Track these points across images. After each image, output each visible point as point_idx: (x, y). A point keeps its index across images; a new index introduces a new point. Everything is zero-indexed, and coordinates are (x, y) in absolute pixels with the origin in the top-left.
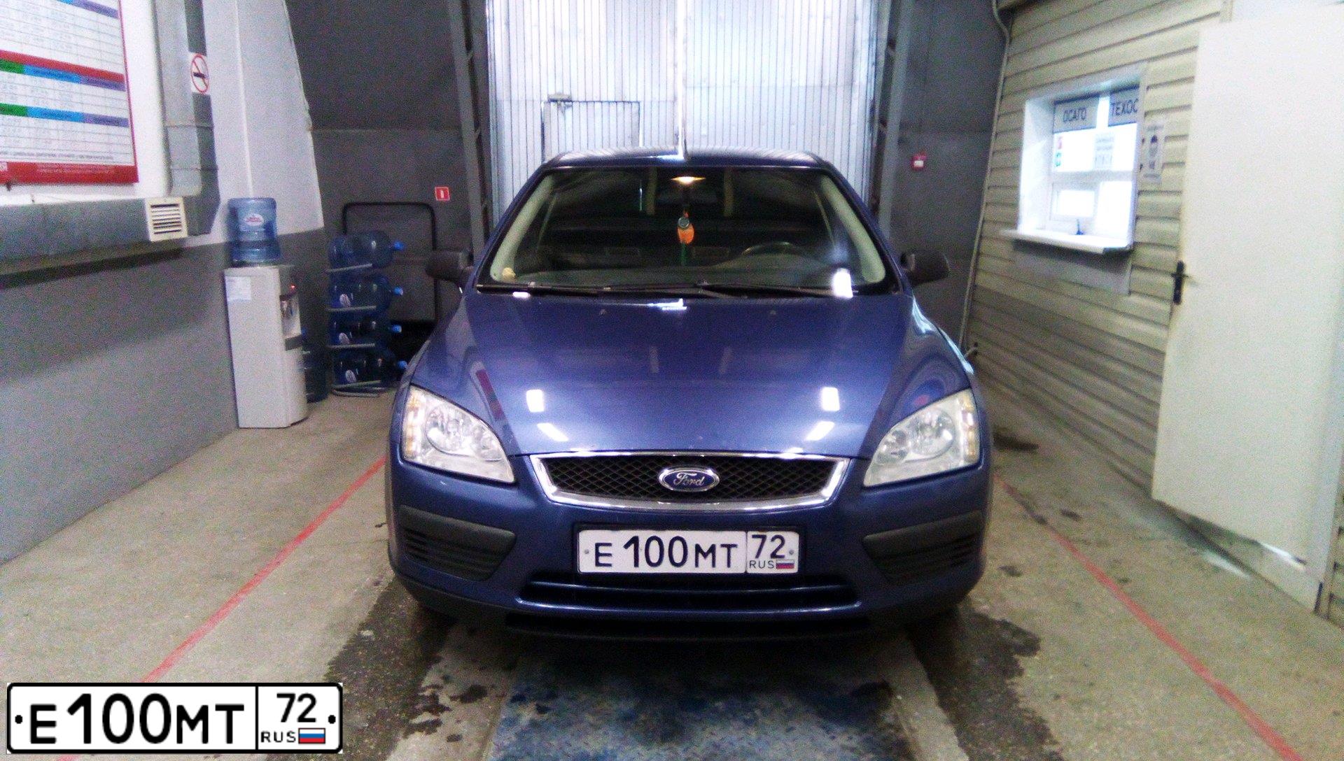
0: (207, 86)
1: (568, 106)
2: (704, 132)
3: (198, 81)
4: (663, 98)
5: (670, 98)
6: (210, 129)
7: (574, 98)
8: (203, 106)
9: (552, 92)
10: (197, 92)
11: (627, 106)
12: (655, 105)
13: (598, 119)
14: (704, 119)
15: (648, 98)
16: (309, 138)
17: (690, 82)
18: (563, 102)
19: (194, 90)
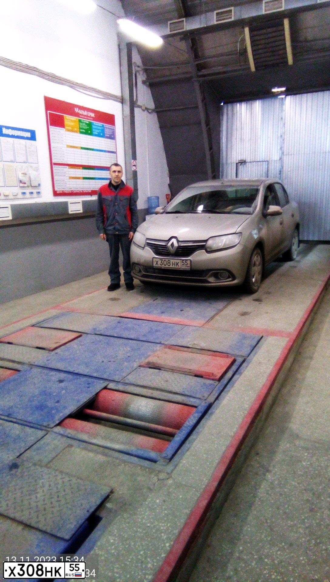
0: (136, 168)
1: (245, 164)
2: (289, 170)
3: (134, 167)
4: (276, 159)
5: (278, 159)
6: (137, 179)
7: (247, 161)
8: (135, 173)
9: (240, 159)
10: (134, 170)
11: (264, 162)
12: (273, 162)
13: (254, 167)
14: (289, 166)
15: (271, 160)
16: (168, 178)
17: (285, 153)
18: (243, 162)
19: (133, 170)
